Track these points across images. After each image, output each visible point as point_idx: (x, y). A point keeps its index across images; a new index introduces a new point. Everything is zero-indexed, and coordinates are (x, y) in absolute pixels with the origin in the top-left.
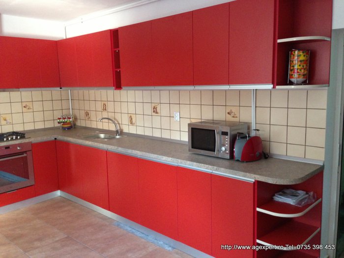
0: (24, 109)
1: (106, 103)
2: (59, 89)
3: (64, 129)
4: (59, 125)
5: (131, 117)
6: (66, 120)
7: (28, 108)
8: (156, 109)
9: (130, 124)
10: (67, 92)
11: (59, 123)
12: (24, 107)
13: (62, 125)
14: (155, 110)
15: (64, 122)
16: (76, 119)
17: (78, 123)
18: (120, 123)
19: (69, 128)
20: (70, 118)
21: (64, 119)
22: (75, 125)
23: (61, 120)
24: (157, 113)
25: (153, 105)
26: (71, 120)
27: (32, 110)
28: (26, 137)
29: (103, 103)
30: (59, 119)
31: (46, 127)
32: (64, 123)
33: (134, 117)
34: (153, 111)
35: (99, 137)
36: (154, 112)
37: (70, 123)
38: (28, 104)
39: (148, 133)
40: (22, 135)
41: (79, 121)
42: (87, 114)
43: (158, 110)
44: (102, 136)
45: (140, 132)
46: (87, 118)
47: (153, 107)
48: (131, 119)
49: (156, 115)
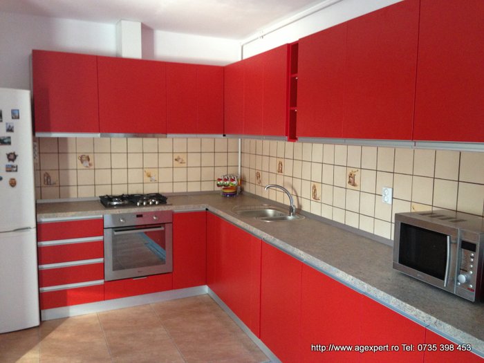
0: (175, 162)
1: (282, 160)
2: (221, 136)
3: (225, 195)
4: (219, 189)
5: (314, 187)
6: (228, 182)
7: (180, 161)
8: (354, 178)
9: (312, 199)
10: (235, 142)
11: (218, 185)
12: (176, 160)
13: (224, 189)
14: (352, 181)
15: (224, 186)
17: (249, 188)
18: (299, 195)
19: (232, 195)
20: (233, 180)
21: (226, 180)
23: (221, 182)
24: (354, 185)
25: (350, 170)
26: (235, 183)
27: (185, 165)
29: (279, 160)
30: (220, 180)
31: (202, 190)
32: (226, 187)
33: (318, 187)
34: (348, 181)
36: (350, 182)
37: (232, 188)
38: (181, 156)
39: (338, 217)
41: (247, 184)
42: (258, 176)
43: (357, 181)
44: (270, 212)
45: (326, 214)
46: (257, 182)
47: (348, 173)
48: (315, 190)
49: (353, 187)
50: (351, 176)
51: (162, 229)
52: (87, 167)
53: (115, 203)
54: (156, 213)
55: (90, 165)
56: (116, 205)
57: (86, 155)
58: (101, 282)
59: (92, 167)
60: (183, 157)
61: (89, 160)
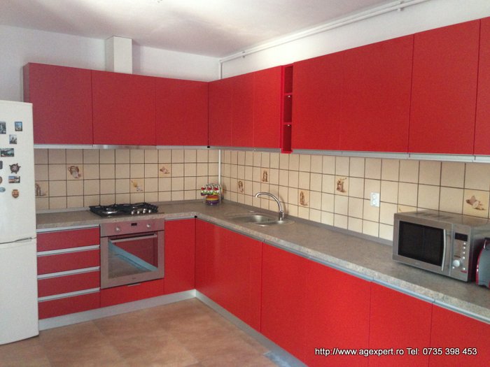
0: (160, 172)
1: (268, 170)
3: (208, 203)
4: (202, 197)
5: (302, 194)
7: (165, 171)
8: (342, 185)
9: (300, 205)
10: (217, 153)
12: (161, 170)
13: (207, 197)
14: (340, 187)
15: (208, 194)
17: (228, 197)
23: (205, 191)
24: (343, 191)
25: (338, 179)
26: (218, 191)
27: (169, 175)
28: (159, 211)
29: (263, 170)
30: (203, 189)
31: (185, 199)
32: (209, 195)
34: (336, 187)
35: (253, 220)
36: (338, 189)
37: (216, 196)
39: (327, 220)
40: (154, 208)
42: (240, 185)
45: (314, 218)
46: (239, 190)
47: (337, 181)
48: (303, 197)
49: (342, 193)
50: (339, 183)
51: (155, 236)
52: (76, 178)
53: (109, 213)
54: (148, 222)
56: (110, 214)
57: (76, 166)
58: (97, 290)
59: (82, 178)
60: (167, 167)
61: (78, 170)
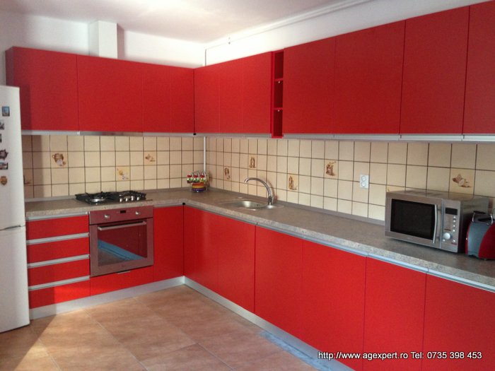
0: (146, 160)
2: (192, 135)
3: (194, 190)
5: (291, 178)
6: (198, 179)
7: (150, 159)
8: (332, 168)
9: (289, 189)
10: (202, 140)
11: (188, 182)
12: (146, 158)
15: (195, 182)
16: (210, 178)
17: (214, 184)
19: (201, 191)
20: (203, 176)
21: (196, 177)
22: (209, 186)
23: (191, 178)
24: (332, 174)
25: (327, 162)
26: (204, 179)
27: (155, 163)
28: (147, 199)
30: (189, 176)
33: (295, 179)
34: (325, 171)
35: (243, 206)
36: (327, 172)
37: (202, 183)
39: (316, 203)
40: (141, 196)
41: (214, 180)
43: (335, 170)
44: (247, 204)
47: (326, 165)
48: (292, 181)
49: (331, 177)
50: (328, 167)
51: (144, 223)
52: (61, 165)
54: (138, 209)
55: (64, 163)
57: (60, 153)
58: (87, 278)
59: (66, 166)
60: (153, 155)
61: (63, 158)
